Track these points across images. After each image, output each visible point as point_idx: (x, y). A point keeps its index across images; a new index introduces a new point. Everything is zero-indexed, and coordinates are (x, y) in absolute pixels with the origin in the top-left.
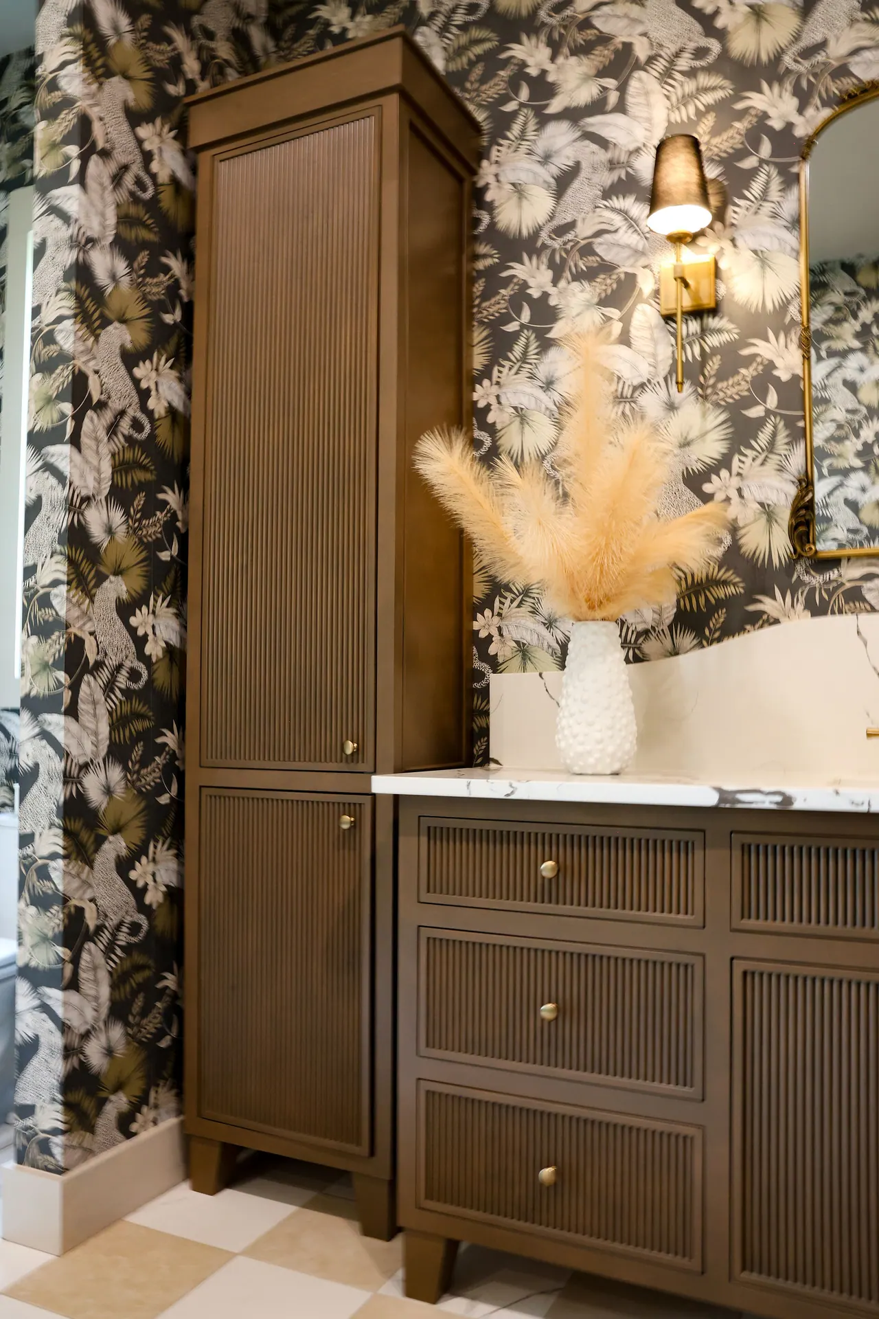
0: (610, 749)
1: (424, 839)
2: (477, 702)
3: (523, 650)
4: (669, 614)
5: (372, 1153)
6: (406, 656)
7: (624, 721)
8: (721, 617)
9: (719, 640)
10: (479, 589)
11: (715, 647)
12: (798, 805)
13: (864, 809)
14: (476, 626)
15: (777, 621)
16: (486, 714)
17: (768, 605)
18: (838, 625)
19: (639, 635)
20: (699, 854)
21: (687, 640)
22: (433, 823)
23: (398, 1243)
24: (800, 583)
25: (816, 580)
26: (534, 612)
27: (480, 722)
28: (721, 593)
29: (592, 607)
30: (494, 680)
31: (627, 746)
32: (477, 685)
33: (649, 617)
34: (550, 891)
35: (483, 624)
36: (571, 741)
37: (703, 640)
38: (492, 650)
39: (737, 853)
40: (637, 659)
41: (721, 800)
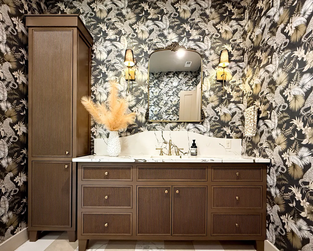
0: (116, 152)
1: (83, 170)
2: (92, 143)
3: (100, 135)
4: (126, 130)
5: (71, 227)
6: (78, 136)
7: (119, 148)
8: (134, 130)
9: (134, 134)
10: (92, 124)
11: (133, 135)
12: (147, 162)
13: (157, 162)
14: (91, 130)
15: (143, 131)
16: (94, 145)
17: (141, 129)
18: (152, 132)
19: (121, 133)
20: (132, 170)
21: (129, 134)
22: (84, 166)
24: (146, 125)
25: (149, 125)
26: (102, 128)
27: (92, 147)
28: (134, 126)
29: (114, 129)
30: (95, 139)
31: (119, 152)
32: (92, 140)
33: (123, 130)
34: (107, 177)
35: (93, 130)
36: (110, 151)
37: (131, 134)
38: (95, 134)
39: (138, 169)
40: (120, 137)
41: (135, 161)
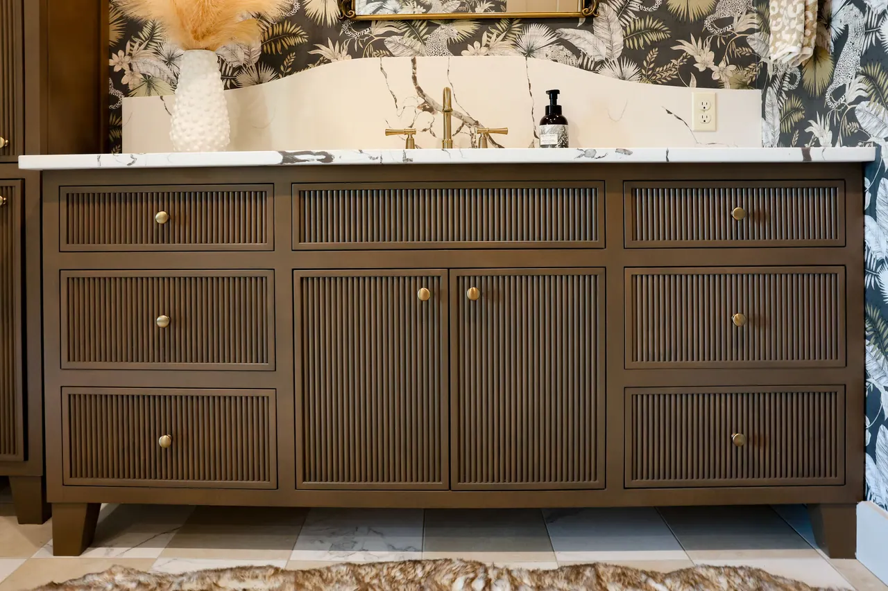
0: (209, 139)
1: (64, 203)
2: (112, 119)
3: (149, 81)
4: (256, 57)
5: (26, 457)
6: (51, 83)
7: (220, 120)
8: (291, 58)
9: (290, 73)
10: (114, 35)
11: (288, 77)
12: (336, 161)
13: (378, 161)
14: (111, 62)
15: (329, 61)
16: (120, 128)
17: (324, 51)
18: (369, 64)
19: (234, 70)
20: (269, 199)
21: (268, 73)
22: (70, 190)
23: (49, 524)
24: (345, 36)
25: (355, 35)
26: (157, 53)
27: (114, 134)
28: (292, 42)
30: (126, 102)
31: (223, 138)
32: (112, 107)
33: (241, 57)
34: (163, 234)
35: (117, 61)
36: (181, 134)
37: (279, 74)
38: (124, 81)
39: (295, 197)
40: (232, 87)
41: (284, 160)
